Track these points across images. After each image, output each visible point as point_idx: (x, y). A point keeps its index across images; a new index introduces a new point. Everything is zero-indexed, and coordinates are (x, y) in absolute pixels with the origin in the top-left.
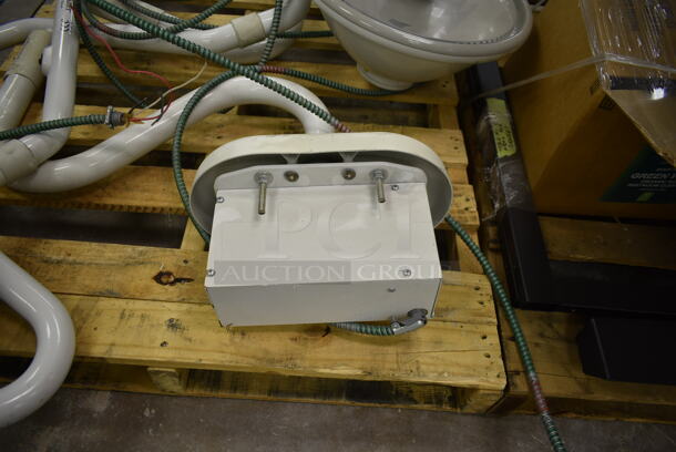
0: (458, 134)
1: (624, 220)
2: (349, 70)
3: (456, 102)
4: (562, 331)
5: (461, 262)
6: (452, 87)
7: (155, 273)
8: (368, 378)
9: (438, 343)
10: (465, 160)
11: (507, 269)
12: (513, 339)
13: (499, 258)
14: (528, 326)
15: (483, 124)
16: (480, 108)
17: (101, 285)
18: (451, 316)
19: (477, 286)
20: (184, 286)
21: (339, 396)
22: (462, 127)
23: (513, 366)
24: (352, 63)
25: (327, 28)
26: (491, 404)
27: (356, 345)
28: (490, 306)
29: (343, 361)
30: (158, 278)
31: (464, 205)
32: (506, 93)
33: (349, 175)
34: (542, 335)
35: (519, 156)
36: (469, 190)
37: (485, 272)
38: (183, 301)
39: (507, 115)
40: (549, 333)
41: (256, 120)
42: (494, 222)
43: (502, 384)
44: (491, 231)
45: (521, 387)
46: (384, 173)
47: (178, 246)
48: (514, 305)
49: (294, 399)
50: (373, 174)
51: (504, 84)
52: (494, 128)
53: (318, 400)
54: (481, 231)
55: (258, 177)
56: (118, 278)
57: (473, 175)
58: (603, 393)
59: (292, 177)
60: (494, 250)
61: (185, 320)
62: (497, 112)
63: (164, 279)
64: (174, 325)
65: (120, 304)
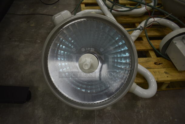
7: (154, 63)
20: (162, 65)
56: (147, 65)
63: (157, 64)
64: (166, 73)
65: (152, 70)
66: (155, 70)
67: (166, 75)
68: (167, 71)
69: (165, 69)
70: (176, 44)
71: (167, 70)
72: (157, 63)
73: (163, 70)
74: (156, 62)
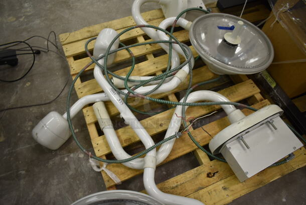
0: (251, 81)
7: (206, 175)
10: (259, 91)
17: (195, 187)
20: (217, 175)
59: (248, 132)
63: (210, 176)
64: (225, 189)
65: (205, 190)
66: (210, 187)
67: (224, 193)
68: (226, 185)
69: (223, 181)
70: (230, 150)
71: (225, 182)
72: (210, 173)
73: (221, 184)
74: (209, 171)
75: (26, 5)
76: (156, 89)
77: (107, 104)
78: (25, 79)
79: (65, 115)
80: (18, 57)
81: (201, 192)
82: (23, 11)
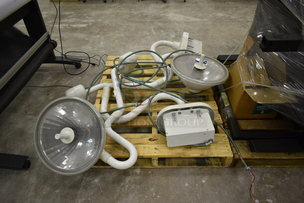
0: (215, 102)
1: (260, 119)
2: (184, 89)
3: (213, 94)
4: (246, 144)
5: (220, 131)
6: (211, 90)
7: (149, 139)
8: (202, 157)
9: (216, 148)
10: (217, 108)
11: (231, 132)
12: (234, 147)
13: (229, 130)
14: (237, 144)
15: (220, 99)
16: (219, 95)
17: (138, 142)
18: (218, 143)
19: (224, 137)
20: (156, 141)
21: (194, 165)
22: (215, 100)
23: (234, 153)
24: (185, 87)
25: (178, 79)
26: (231, 162)
27: (198, 150)
28: (228, 140)
29: (195, 153)
30: (150, 140)
31: (218, 118)
32: (226, 91)
33: (192, 112)
34: (241, 146)
35: (230, 106)
36: (219, 115)
37: (225, 133)
38: (157, 144)
39: (226, 96)
40: (242, 145)
41: (163, 103)
42: (226, 122)
43: (232, 156)
44: (226, 124)
45: (237, 156)
46: (199, 111)
47: (151, 133)
48: (234, 140)
49: (184, 167)
50: (197, 112)
51: (225, 88)
52: (224, 100)
53: (189, 167)
54: (223, 124)
55: (173, 114)
56: (141, 141)
57: (220, 112)
58: (257, 156)
59: (180, 113)
60: (227, 129)
61: (158, 148)
62: (224, 96)
64: (156, 149)
65: (143, 145)
66: (147, 145)
67: (154, 151)
72: (152, 139)
73: (155, 146)
75: (102, 43)
76: (138, 85)
77: (112, 90)
78: (79, 75)
79: (87, 90)
80: (81, 63)
81: (139, 146)
82: (98, 45)
